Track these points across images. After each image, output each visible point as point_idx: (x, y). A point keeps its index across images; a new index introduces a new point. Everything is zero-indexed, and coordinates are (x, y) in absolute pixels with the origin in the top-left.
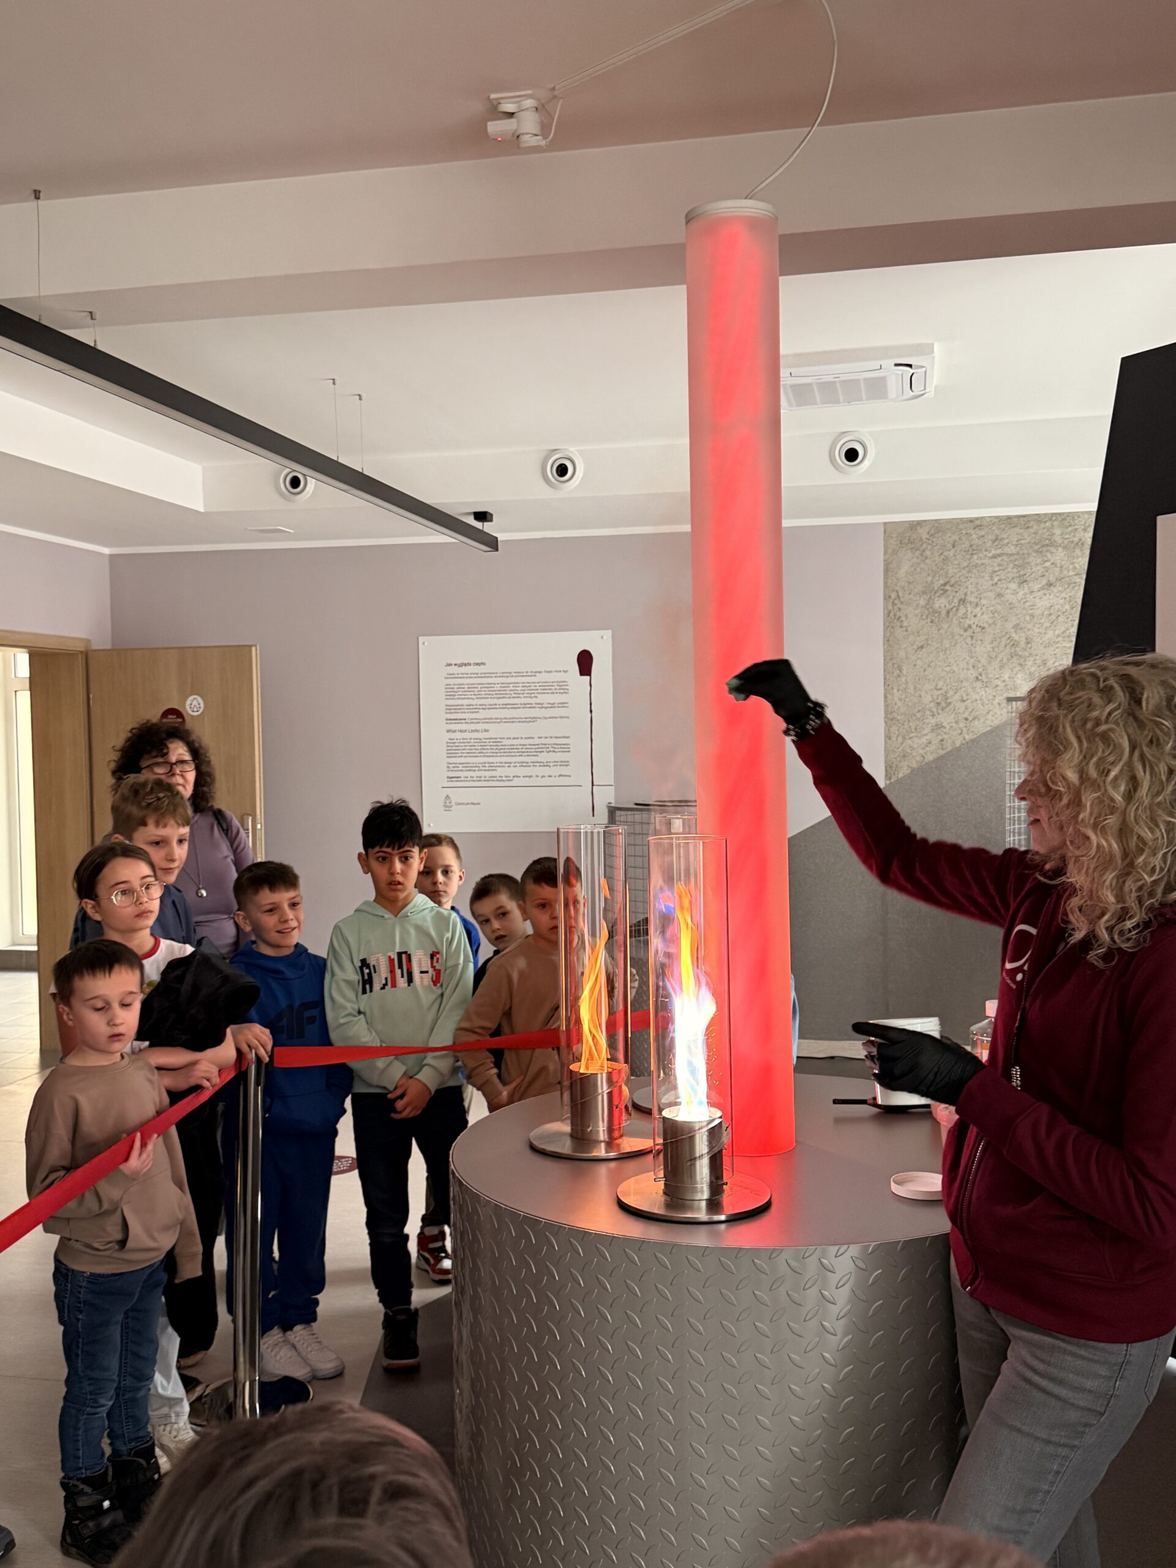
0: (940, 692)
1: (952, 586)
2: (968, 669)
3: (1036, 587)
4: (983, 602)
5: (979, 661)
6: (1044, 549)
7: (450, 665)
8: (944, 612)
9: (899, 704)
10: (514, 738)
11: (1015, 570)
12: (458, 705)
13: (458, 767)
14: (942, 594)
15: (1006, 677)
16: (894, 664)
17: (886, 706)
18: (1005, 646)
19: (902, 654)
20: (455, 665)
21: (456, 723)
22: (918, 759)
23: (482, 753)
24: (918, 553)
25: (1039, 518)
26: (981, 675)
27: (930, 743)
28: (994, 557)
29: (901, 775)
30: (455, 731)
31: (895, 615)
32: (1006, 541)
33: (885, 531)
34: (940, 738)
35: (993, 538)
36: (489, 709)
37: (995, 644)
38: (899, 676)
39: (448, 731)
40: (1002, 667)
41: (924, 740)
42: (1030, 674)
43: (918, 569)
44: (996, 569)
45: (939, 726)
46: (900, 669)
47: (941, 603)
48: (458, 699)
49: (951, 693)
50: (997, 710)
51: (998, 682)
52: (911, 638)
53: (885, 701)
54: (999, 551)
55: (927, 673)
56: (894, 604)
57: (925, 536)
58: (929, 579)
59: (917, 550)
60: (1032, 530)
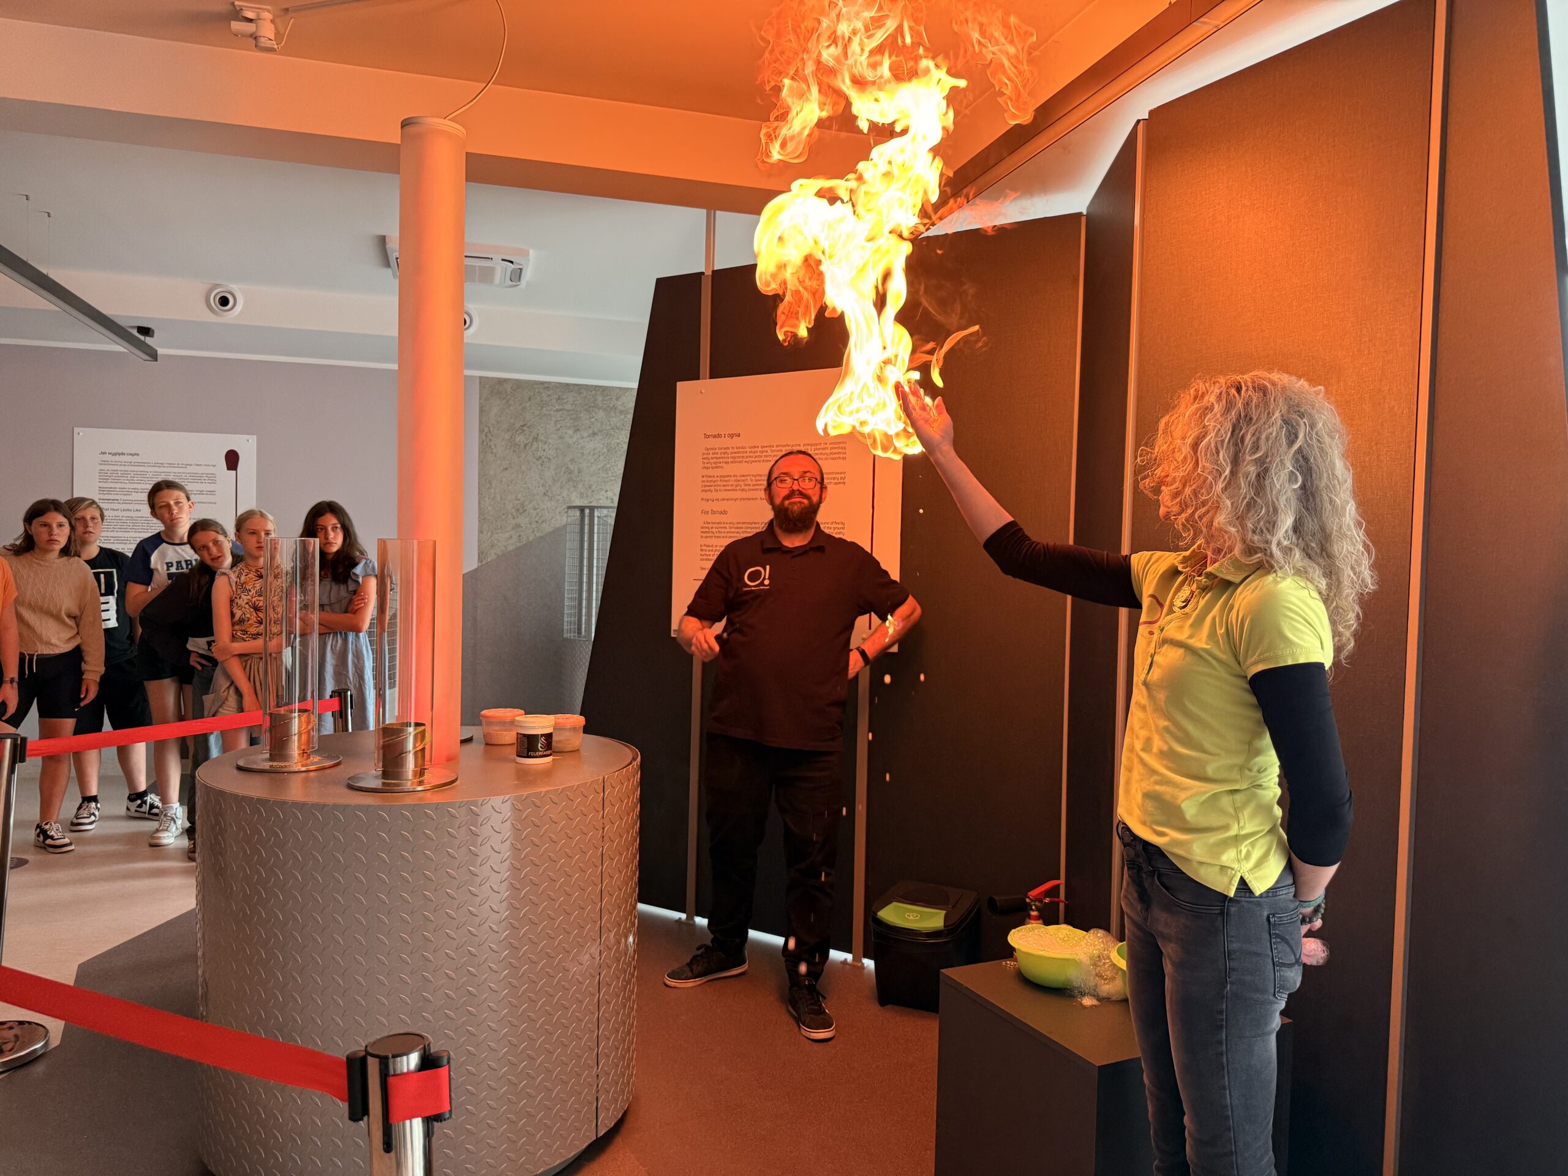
0: (517, 502)
1: (528, 427)
2: (539, 487)
3: (585, 434)
4: (550, 441)
5: (546, 482)
6: (591, 409)
7: (104, 453)
8: (522, 446)
9: (490, 508)
11: (571, 421)
12: (111, 488)
14: (521, 433)
15: (565, 495)
16: (486, 479)
17: (480, 509)
18: (565, 473)
19: (492, 472)
20: (110, 453)
22: (503, 548)
23: (133, 529)
24: (504, 402)
25: (587, 387)
26: (548, 491)
27: (511, 537)
28: (557, 410)
29: (489, 560)
31: (488, 444)
32: (565, 401)
33: (480, 383)
34: (518, 534)
35: (557, 397)
37: (558, 470)
38: (489, 488)
40: (561, 487)
41: (507, 535)
42: (581, 493)
43: (505, 413)
44: (559, 419)
45: (518, 526)
46: (490, 483)
47: (520, 439)
48: (111, 482)
49: (526, 503)
50: (558, 517)
51: (559, 498)
52: (498, 462)
53: (479, 506)
54: (561, 407)
55: (510, 487)
56: (487, 436)
57: (509, 390)
58: (512, 421)
59: (503, 399)
60: (582, 395)
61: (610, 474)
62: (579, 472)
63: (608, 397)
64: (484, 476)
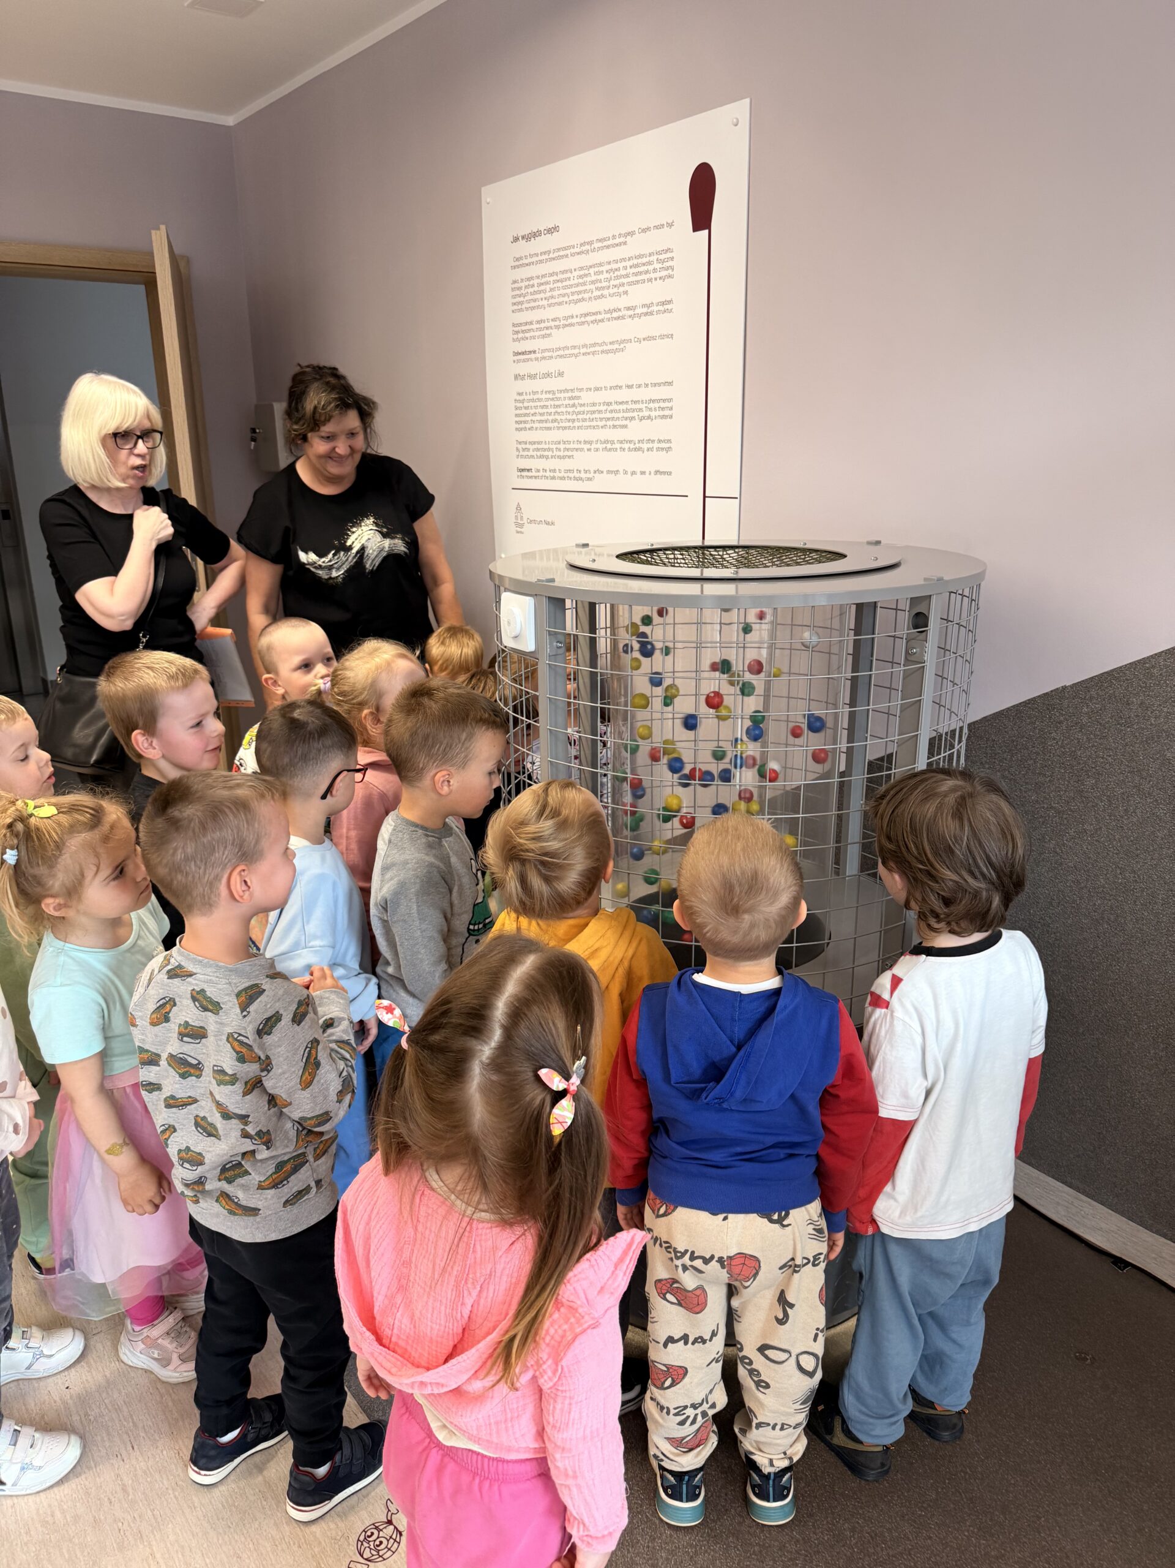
7: (516, 239)
10: (597, 389)
12: (526, 324)
13: (528, 450)
20: (523, 238)
21: (524, 361)
23: (555, 421)
30: (523, 378)
36: (565, 326)
39: (516, 377)
48: (527, 309)
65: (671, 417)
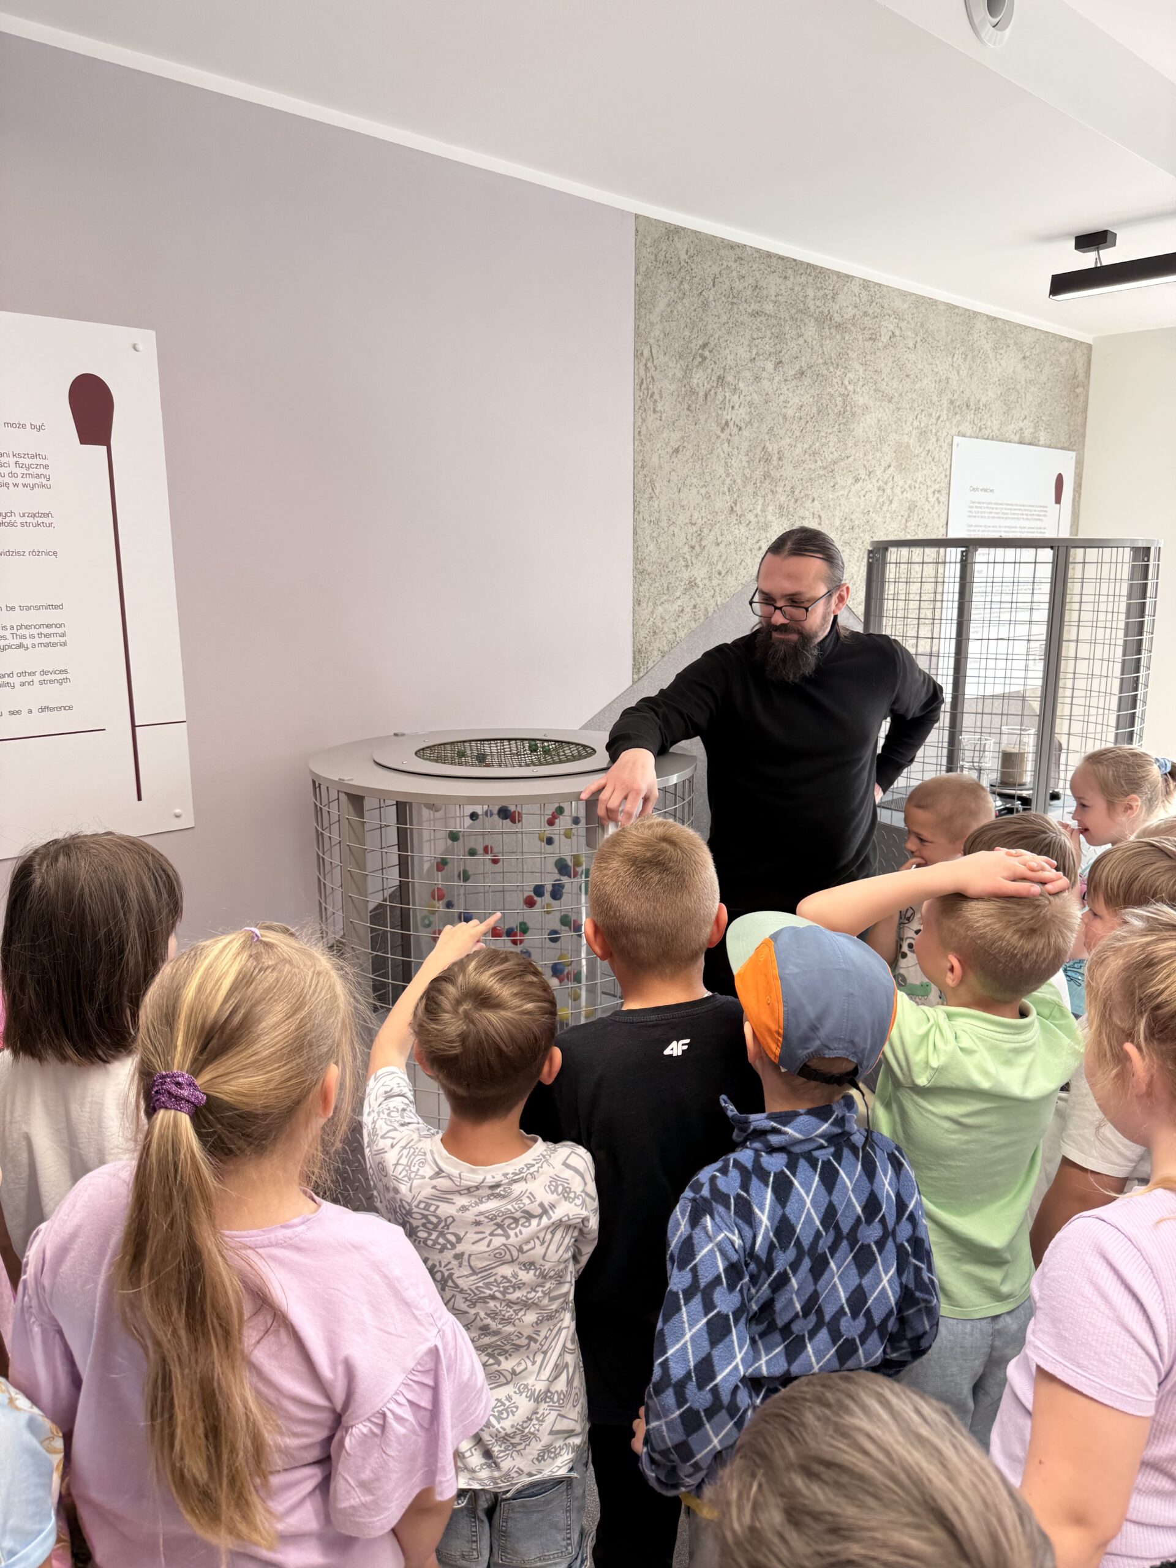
0: (695, 528)
1: (710, 351)
2: (724, 493)
3: (789, 373)
4: (741, 385)
5: (735, 482)
6: (799, 316)
8: (701, 394)
9: (652, 547)
11: (771, 342)
14: (699, 365)
15: (759, 507)
16: (644, 476)
17: (636, 548)
18: (760, 460)
19: (655, 458)
22: (670, 637)
24: (675, 283)
26: (736, 503)
29: (650, 665)
31: (648, 389)
33: (637, 231)
34: (693, 602)
35: (754, 283)
37: (751, 455)
38: (649, 497)
40: (755, 494)
42: (781, 507)
43: (675, 313)
44: (755, 336)
45: (692, 584)
46: (652, 481)
47: (698, 378)
49: (706, 531)
51: (751, 517)
52: (665, 434)
53: (635, 541)
54: (758, 307)
55: (682, 495)
56: (647, 369)
57: (683, 255)
58: (687, 333)
59: (674, 277)
60: (789, 284)
61: (819, 462)
62: (780, 459)
63: (821, 293)
64: (643, 467)
65: (64, 644)
